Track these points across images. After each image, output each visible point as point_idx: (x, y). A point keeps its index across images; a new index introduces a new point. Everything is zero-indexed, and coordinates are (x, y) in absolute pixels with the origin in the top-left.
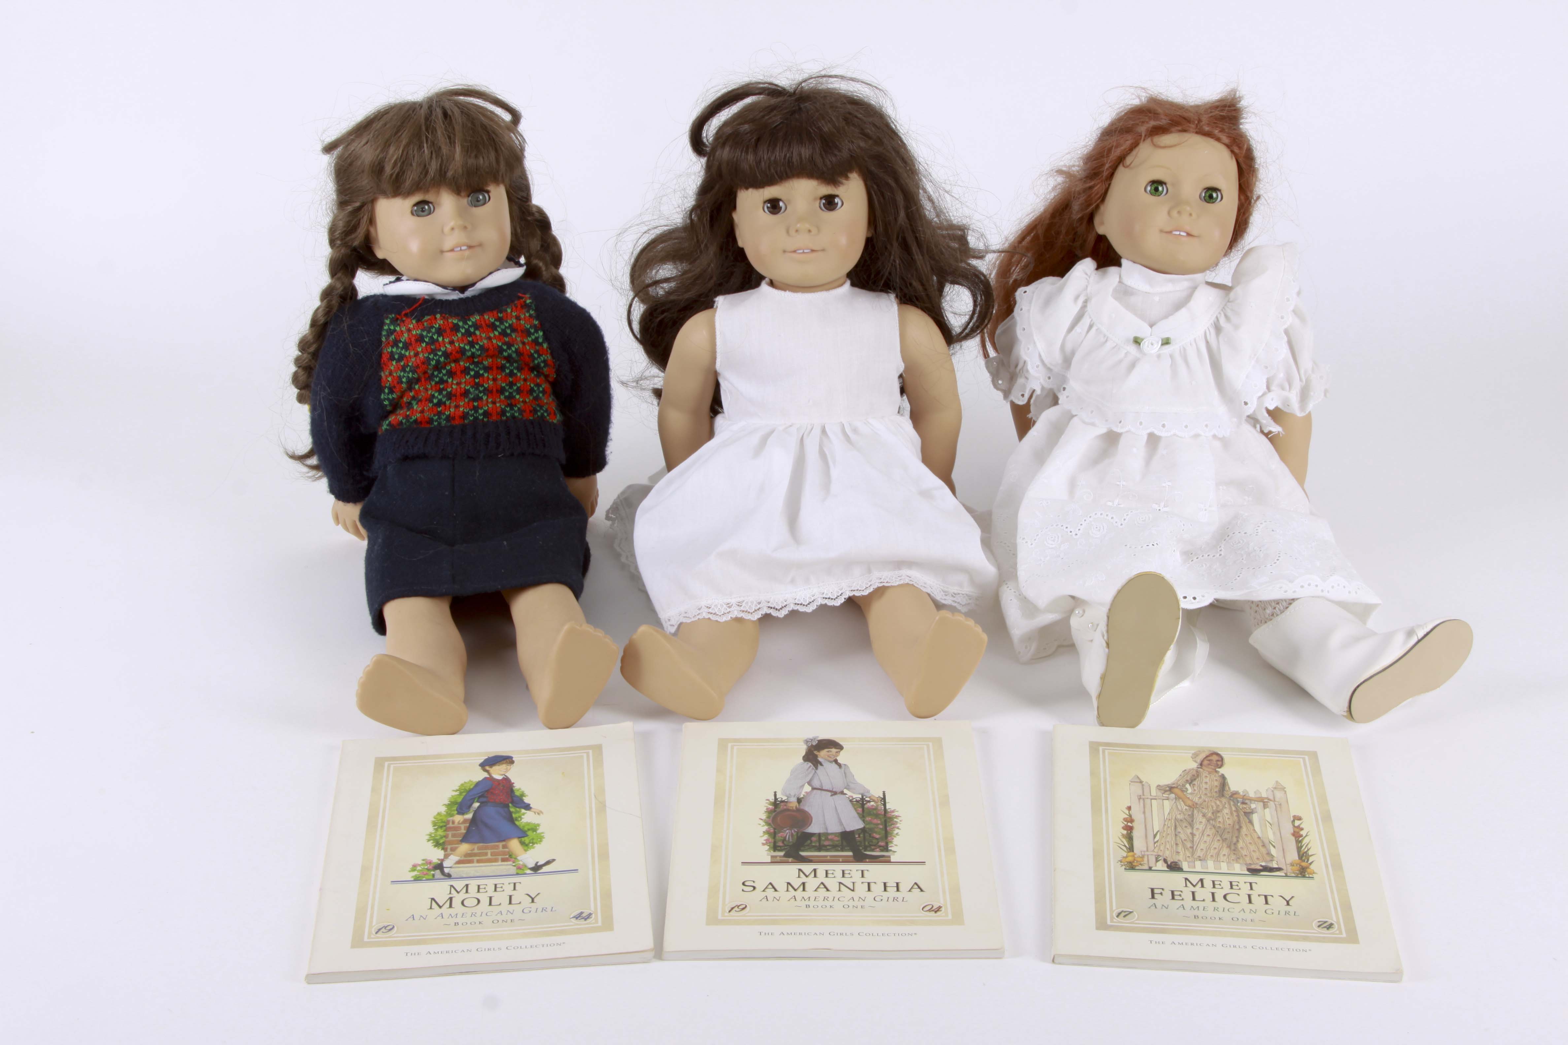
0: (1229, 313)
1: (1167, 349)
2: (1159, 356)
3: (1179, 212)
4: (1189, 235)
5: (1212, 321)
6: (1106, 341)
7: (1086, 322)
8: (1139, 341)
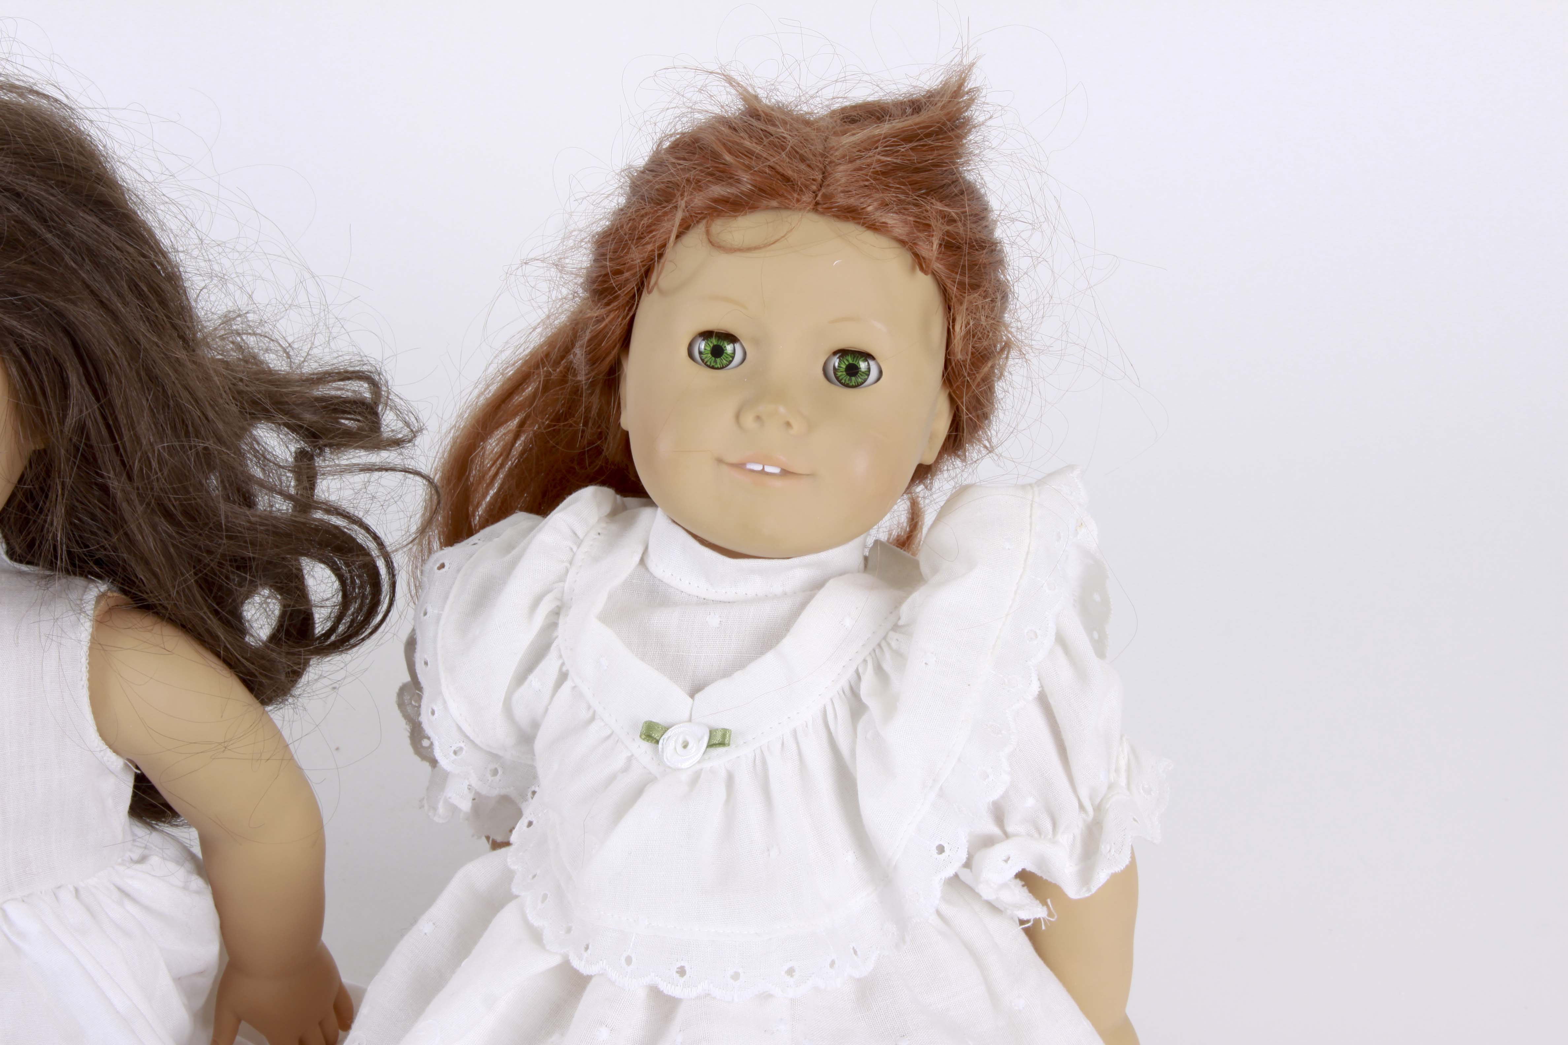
0: (888, 665)
1: (721, 758)
2: (695, 779)
3: (758, 418)
4: (785, 473)
5: (844, 682)
6: (593, 719)
7: (549, 667)
8: (656, 735)
